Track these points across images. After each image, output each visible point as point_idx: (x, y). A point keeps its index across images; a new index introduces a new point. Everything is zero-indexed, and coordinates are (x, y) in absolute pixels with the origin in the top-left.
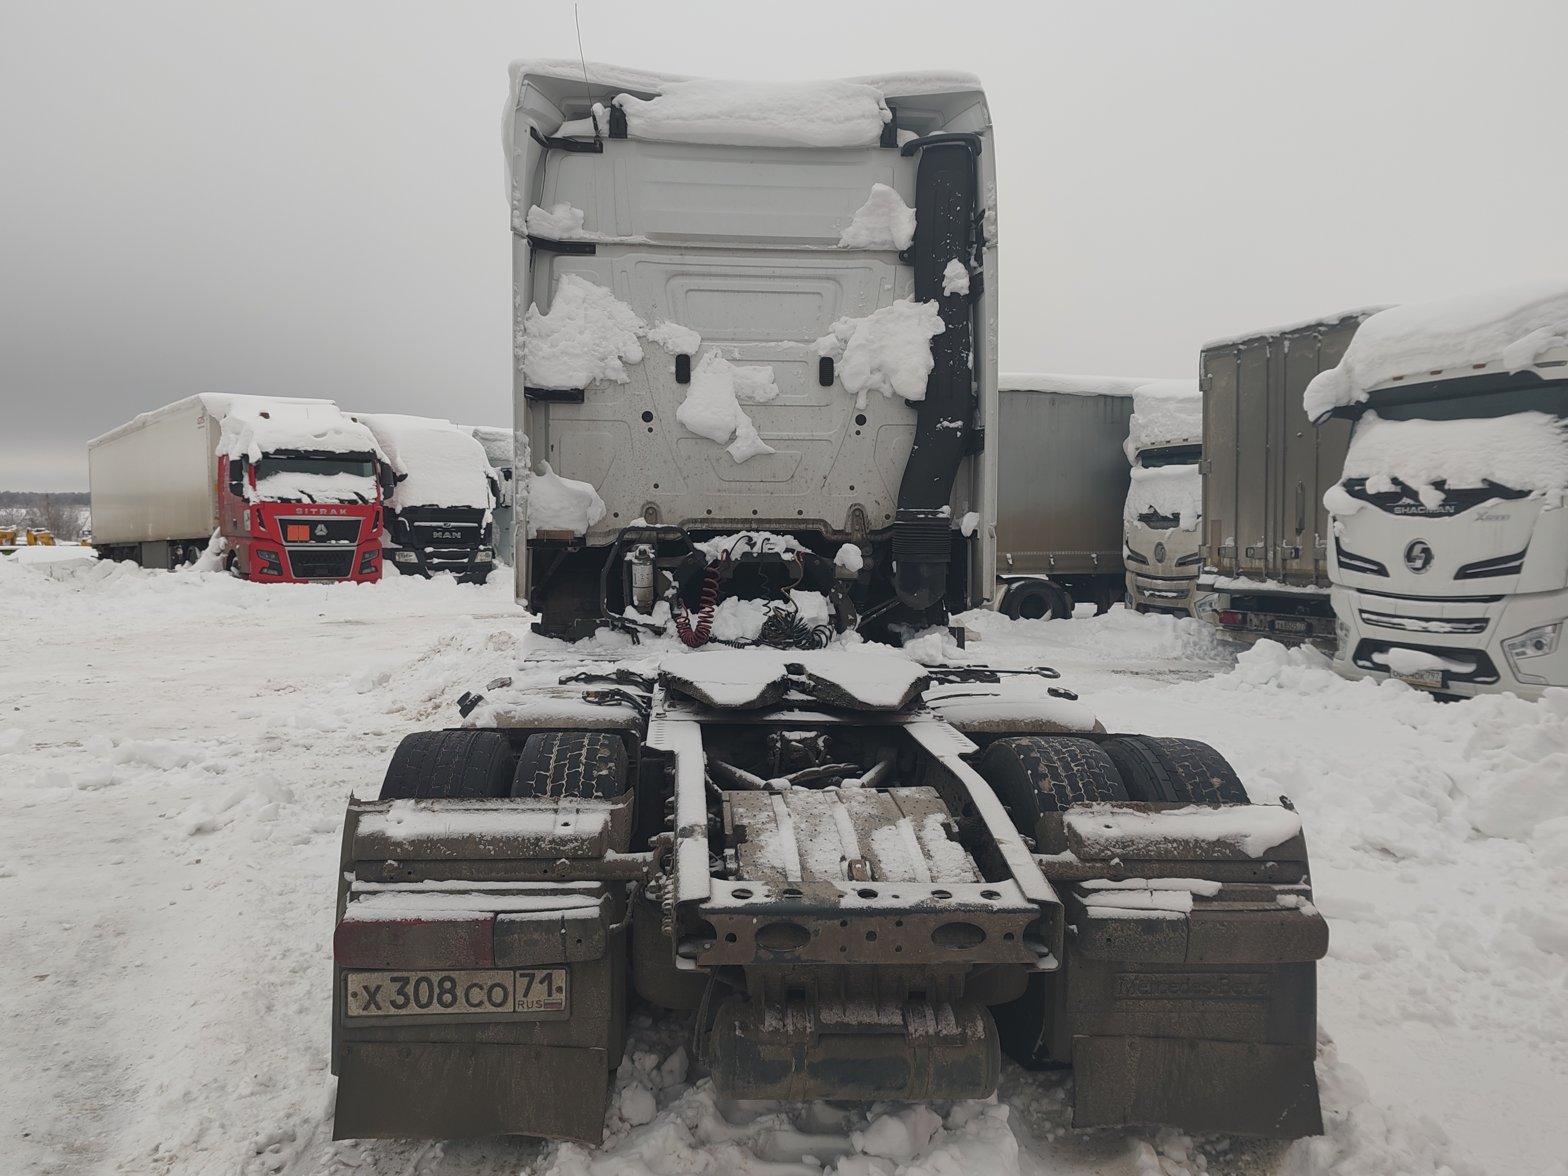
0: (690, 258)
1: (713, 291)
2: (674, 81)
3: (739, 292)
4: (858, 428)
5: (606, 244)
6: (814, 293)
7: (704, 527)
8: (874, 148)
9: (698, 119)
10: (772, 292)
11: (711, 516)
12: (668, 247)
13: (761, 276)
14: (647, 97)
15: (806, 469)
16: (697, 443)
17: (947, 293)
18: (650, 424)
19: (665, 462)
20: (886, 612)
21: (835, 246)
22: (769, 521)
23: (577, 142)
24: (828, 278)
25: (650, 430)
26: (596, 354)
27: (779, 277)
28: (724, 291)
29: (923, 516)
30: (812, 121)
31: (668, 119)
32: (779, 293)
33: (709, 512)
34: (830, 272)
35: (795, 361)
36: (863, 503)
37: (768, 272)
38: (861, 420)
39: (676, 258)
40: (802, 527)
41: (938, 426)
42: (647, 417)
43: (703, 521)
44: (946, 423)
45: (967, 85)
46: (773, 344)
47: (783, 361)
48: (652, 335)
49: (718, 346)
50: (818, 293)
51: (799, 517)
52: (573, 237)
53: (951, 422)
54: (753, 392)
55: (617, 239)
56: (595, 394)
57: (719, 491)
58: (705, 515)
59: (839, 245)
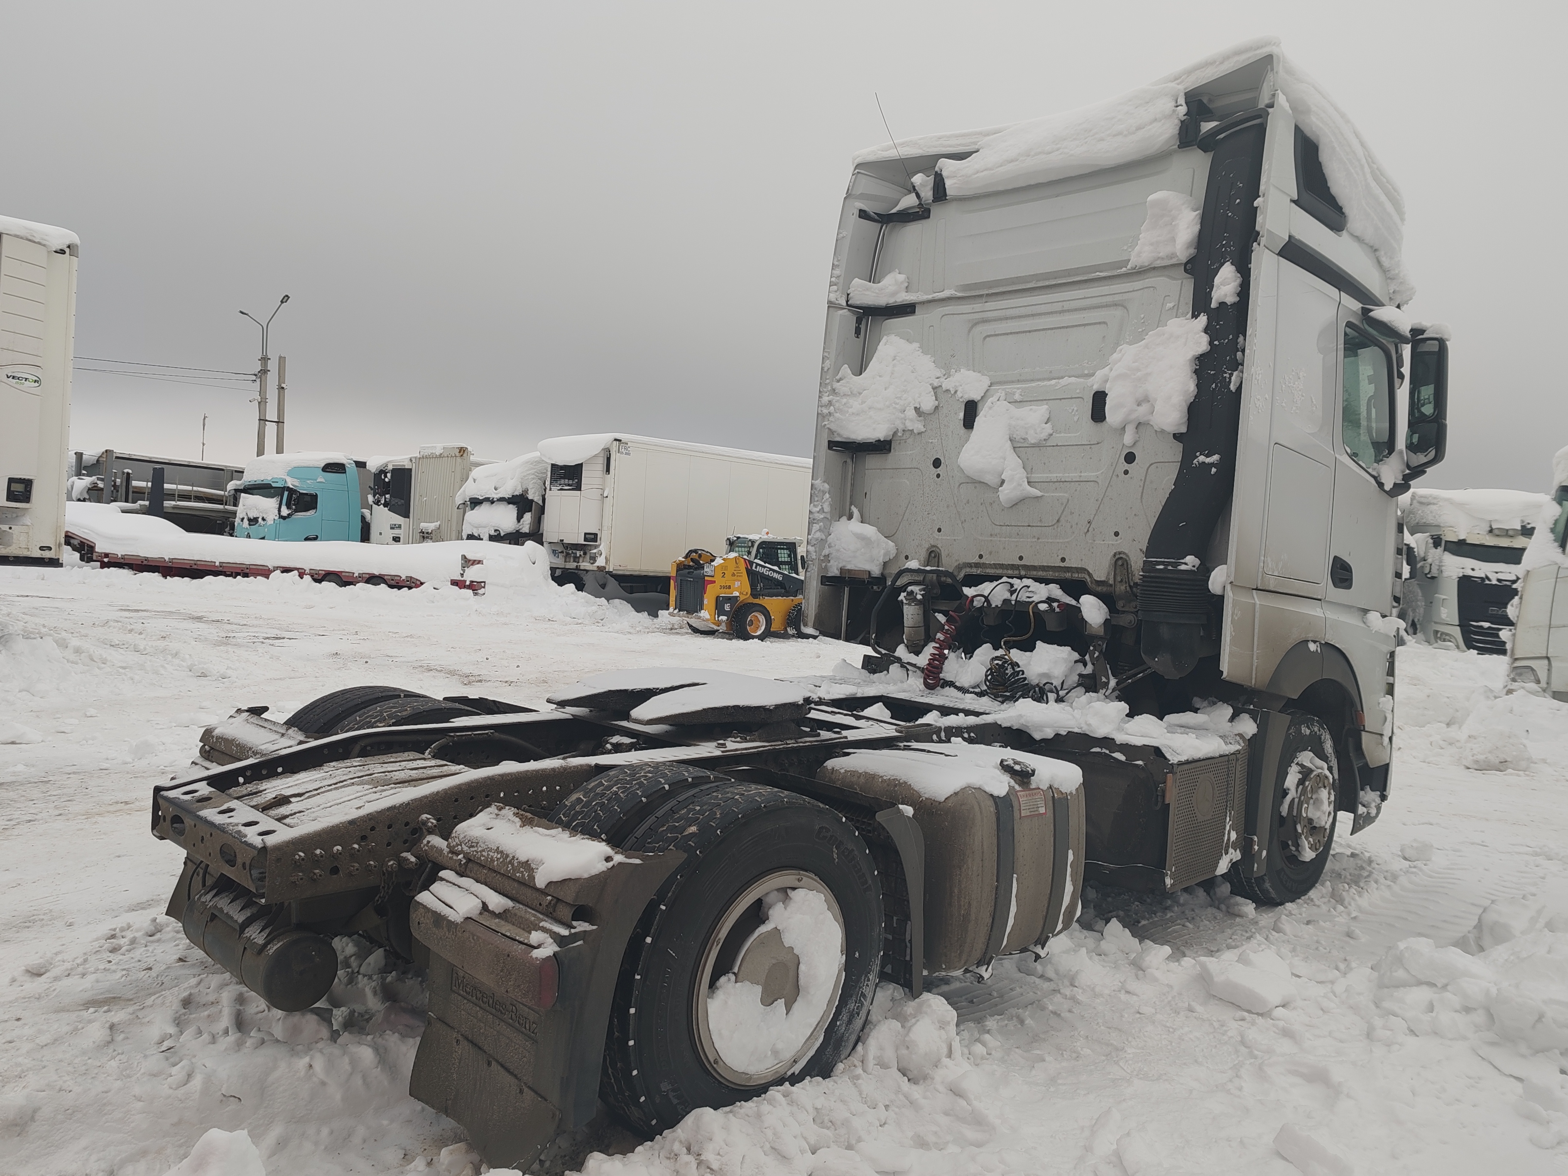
0: (991, 305)
1: (1007, 334)
2: (995, 133)
3: (1030, 332)
4: (1127, 466)
5: (923, 303)
6: (1100, 323)
7: (979, 572)
8: (1175, 151)
9: (1001, 166)
10: (1060, 328)
11: (982, 561)
12: (975, 296)
13: (1052, 313)
14: (960, 156)
15: (1072, 513)
16: (975, 487)
17: (1214, 305)
18: (939, 470)
19: (948, 507)
21: (1124, 269)
22: (1034, 568)
23: (909, 213)
24: (1116, 305)
25: (938, 476)
26: (897, 406)
27: (1068, 311)
28: (1017, 333)
29: (1161, 567)
30: (1102, 140)
31: (978, 172)
32: (1067, 327)
33: (981, 556)
34: (1117, 298)
35: (1072, 398)
36: (1126, 551)
37: (1058, 307)
38: (1130, 458)
39: (978, 306)
40: (1068, 575)
41: (1195, 461)
42: (937, 463)
43: (977, 565)
44: (1202, 458)
46: (1053, 382)
47: (1060, 399)
48: (947, 384)
49: (1003, 389)
50: (1104, 323)
51: (1062, 565)
52: (898, 300)
53: (1207, 456)
54: (1027, 433)
55: (930, 297)
56: (900, 443)
57: (991, 535)
58: (976, 560)
59: (1129, 267)
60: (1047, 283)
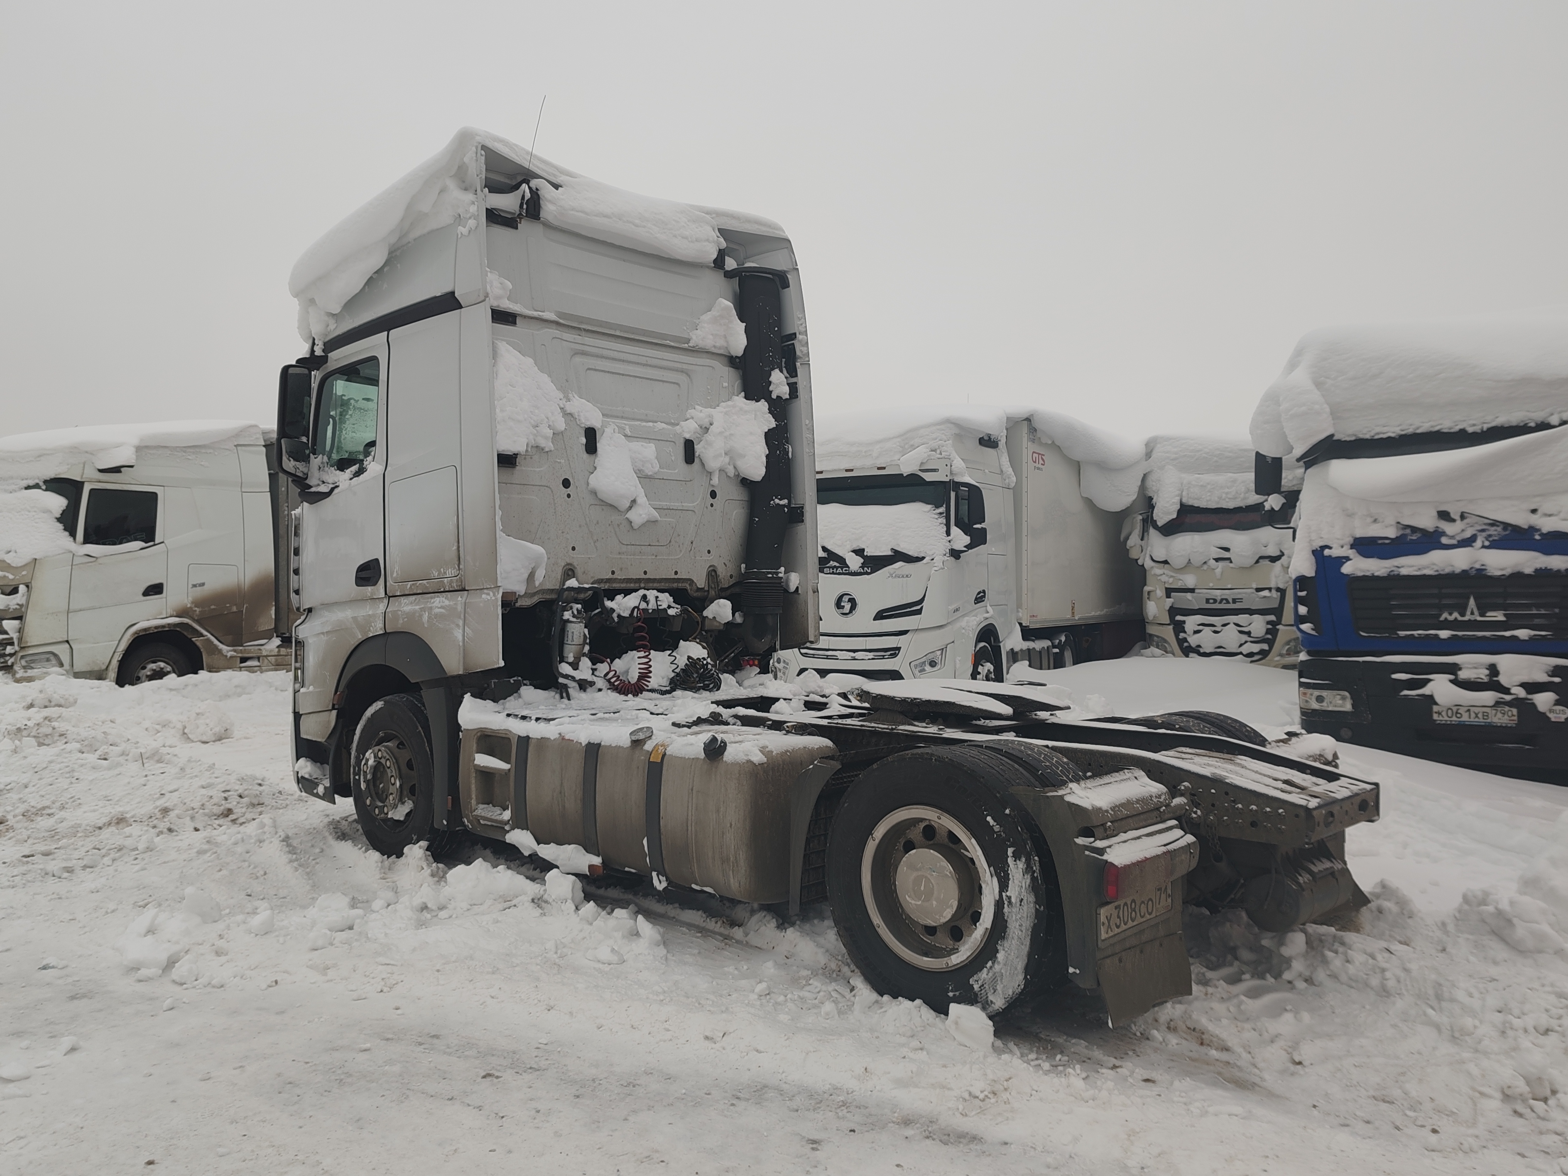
0: (588, 340)
1: (605, 371)
2: (567, 175)
3: (623, 375)
4: (712, 501)
5: (525, 317)
6: (674, 383)
7: (606, 587)
8: (708, 267)
9: (595, 216)
10: (646, 379)
11: (615, 576)
12: (568, 326)
13: (638, 363)
14: (556, 186)
15: (679, 535)
16: (603, 510)
17: (774, 396)
18: (569, 491)
19: (580, 526)
20: (734, 656)
21: (686, 345)
22: (654, 580)
23: (500, 215)
24: (682, 372)
25: (569, 496)
26: (532, 421)
27: (650, 366)
28: (613, 373)
29: (770, 576)
30: (675, 236)
31: (572, 210)
32: (651, 379)
33: (613, 573)
34: (685, 366)
35: (667, 441)
36: (716, 565)
37: (643, 360)
38: (713, 495)
39: (578, 339)
40: (675, 585)
41: (772, 502)
42: (566, 483)
43: (608, 581)
44: (777, 501)
45: (776, 232)
46: (651, 424)
47: (659, 440)
48: (569, 408)
49: (613, 422)
50: (677, 384)
51: (676, 577)
52: (502, 306)
53: (780, 499)
54: (643, 466)
55: (536, 314)
56: (525, 459)
57: (620, 553)
58: (610, 576)
59: (690, 345)
60: (632, 336)
